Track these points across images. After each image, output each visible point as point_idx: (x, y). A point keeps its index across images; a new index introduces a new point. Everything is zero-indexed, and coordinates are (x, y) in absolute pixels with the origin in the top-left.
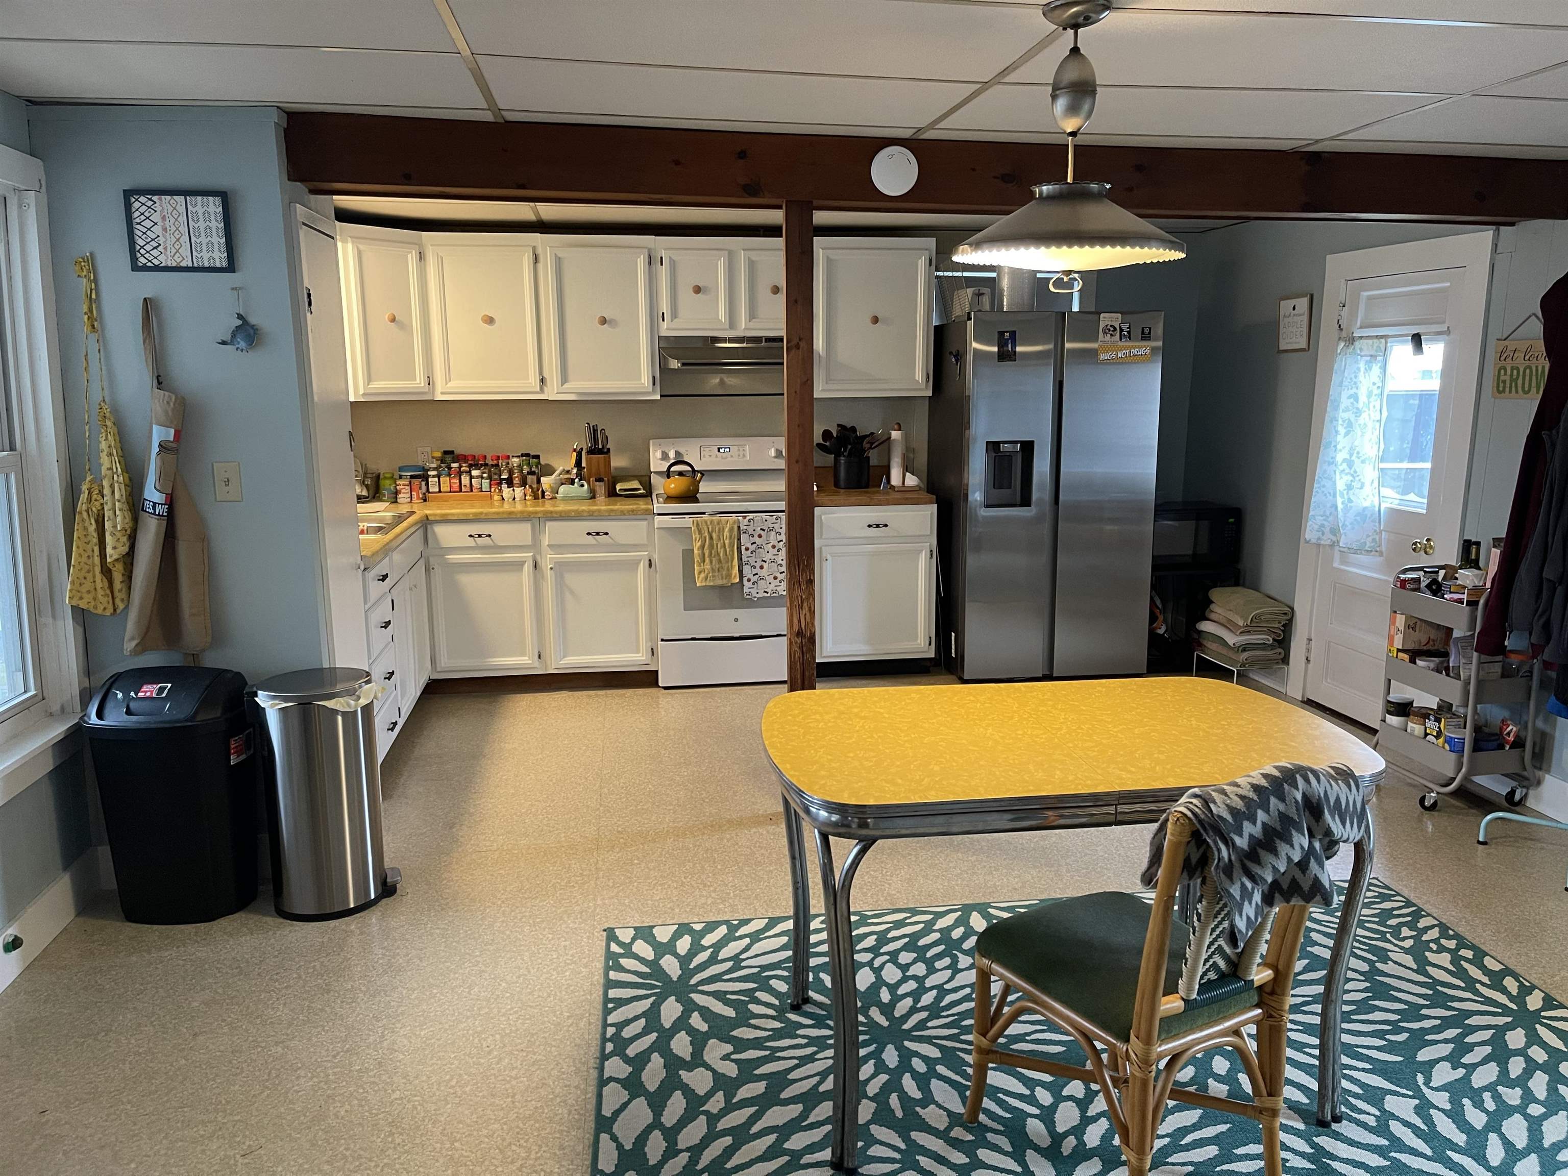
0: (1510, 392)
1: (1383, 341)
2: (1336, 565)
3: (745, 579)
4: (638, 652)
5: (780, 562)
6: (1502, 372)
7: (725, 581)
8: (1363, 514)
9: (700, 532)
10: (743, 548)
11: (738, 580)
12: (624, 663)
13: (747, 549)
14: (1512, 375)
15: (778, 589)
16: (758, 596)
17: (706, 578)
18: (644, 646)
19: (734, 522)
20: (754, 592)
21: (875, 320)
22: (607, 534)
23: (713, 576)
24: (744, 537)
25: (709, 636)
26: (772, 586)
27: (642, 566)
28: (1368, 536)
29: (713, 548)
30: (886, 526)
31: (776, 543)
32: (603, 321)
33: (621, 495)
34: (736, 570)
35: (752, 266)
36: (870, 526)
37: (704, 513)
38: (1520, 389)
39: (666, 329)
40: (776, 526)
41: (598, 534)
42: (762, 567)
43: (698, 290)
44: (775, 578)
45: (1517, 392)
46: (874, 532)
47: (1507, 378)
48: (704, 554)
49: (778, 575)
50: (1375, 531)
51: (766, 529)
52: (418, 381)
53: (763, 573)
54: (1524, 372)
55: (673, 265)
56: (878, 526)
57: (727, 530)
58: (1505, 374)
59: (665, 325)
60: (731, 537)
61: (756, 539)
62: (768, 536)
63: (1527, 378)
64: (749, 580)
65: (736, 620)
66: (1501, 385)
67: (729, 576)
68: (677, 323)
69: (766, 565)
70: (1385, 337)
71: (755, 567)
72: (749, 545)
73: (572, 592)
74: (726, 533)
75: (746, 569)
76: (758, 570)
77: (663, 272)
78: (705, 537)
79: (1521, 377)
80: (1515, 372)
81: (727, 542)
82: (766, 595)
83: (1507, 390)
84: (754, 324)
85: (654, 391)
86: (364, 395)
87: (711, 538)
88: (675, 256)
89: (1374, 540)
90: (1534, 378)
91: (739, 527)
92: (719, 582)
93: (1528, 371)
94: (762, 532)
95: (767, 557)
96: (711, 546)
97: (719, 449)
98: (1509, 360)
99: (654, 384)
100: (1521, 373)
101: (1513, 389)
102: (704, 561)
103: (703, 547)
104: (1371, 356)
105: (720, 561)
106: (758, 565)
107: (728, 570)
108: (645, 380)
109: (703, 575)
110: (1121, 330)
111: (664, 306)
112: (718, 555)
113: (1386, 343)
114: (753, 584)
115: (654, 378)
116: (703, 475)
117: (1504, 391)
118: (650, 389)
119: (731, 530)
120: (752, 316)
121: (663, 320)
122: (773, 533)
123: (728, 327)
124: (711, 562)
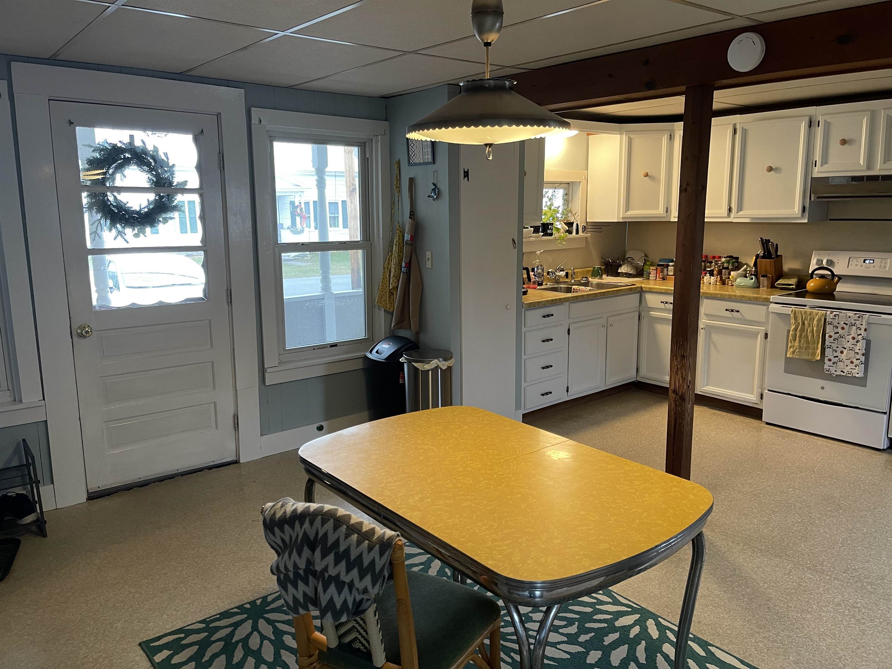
3: (826, 359)
4: (752, 393)
5: (857, 351)
7: (810, 357)
9: (796, 318)
11: (819, 358)
12: (743, 400)
13: (830, 337)
15: (853, 371)
16: (836, 373)
17: (794, 352)
18: (757, 391)
19: (822, 315)
20: (833, 370)
22: (738, 311)
23: (799, 352)
24: (829, 328)
25: (801, 395)
27: (760, 337)
29: (804, 332)
31: (856, 336)
32: (770, 169)
33: (777, 288)
34: (819, 351)
39: (818, 172)
40: (857, 322)
41: (732, 311)
42: (842, 352)
44: (852, 362)
49: (854, 360)
51: (849, 324)
52: (660, 211)
53: (843, 356)
55: (828, 125)
57: (816, 320)
59: (816, 169)
60: (818, 325)
61: (839, 330)
62: (850, 329)
64: (830, 360)
65: (823, 388)
67: (814, 354)
68: (825, 168)
69: (845, 351)
71: (836, 351)
72: (832, 334)
73: (715, 346)
74: (815, 322)
75: (828, 351)
76: (838, 354)
77: (819, 132)
78: (799, 323)
81: (815, 329)
82: (842, 374)
84: (887, 165)
85: (803, 216)
86: (623, 218)
87: (803, 324)
88: (829, 119)
91: (825, 319)
92: (806, 357)
94: (845, 326)
95: (848, 345)
96: (802, 330)
97: (865, 260)
99: (804, 211)
102: (795, 340)
103: (796, 330)
105: (808, 342)
106: (839, 350)
107: (813, 349)
108: (797, 209)
109: (792, 350)
111: (817, 156)
112: (807, 337)
114: (834, 363)
115: (804, 207)
116: (840, 278)
118: (800, 215)
119: (819, 320)
120: (886, 159)
121: (816, 166)
122: (854, 328)
123: (865, 168)
124: (800, 342)
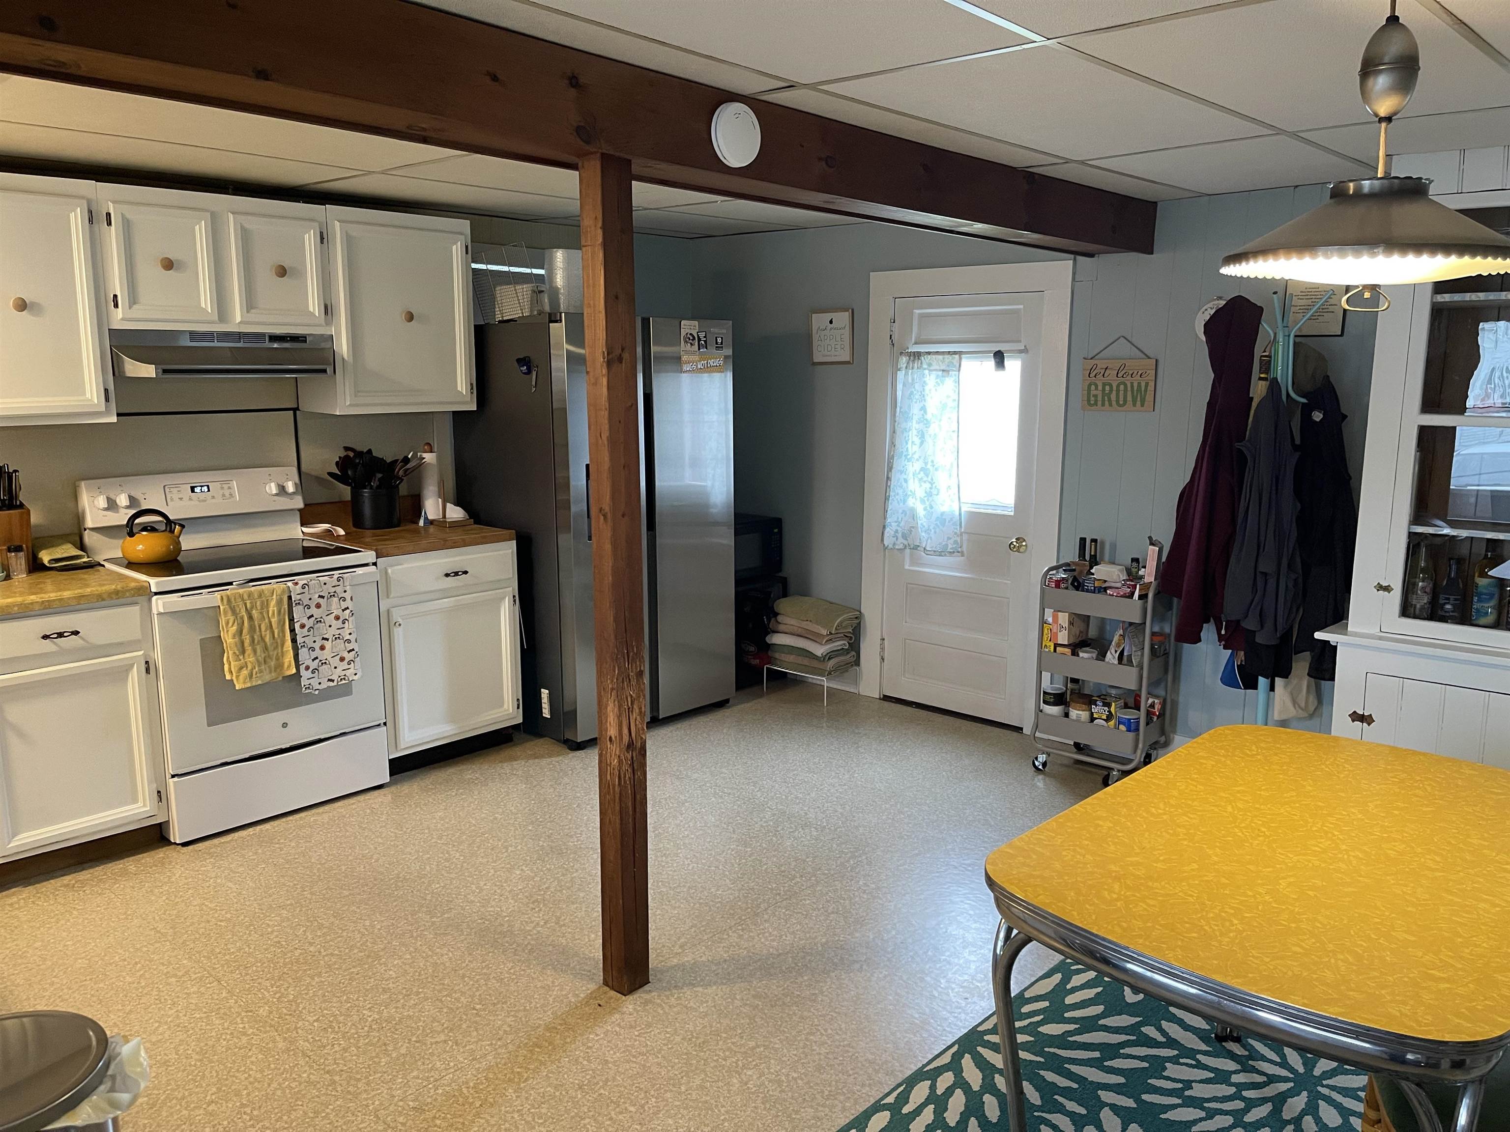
0: (1103, 405)
1: (957, 356)
2: (907, 567)
3: (302, 668)
4: (135, 800)
5: (348, 637)
6: (1093, 387)
7: (276, 675)
8: (942, 519)
9: (234, 612)
10: (297, 626)
11: (294, 671)
12: (117, 823)
13: (303, 626)
14: (1104, 389)
15: (348, 673)
16: (320, 687)
17: (251, 676)
18: (145, 790)
19: (281, 591)
20: (314, 683)
21: (410, 317)
22: (76, 633)
23: (259, 672)
24: (297, 612)
25: (247, 756)
26: (339, 670)
27: (135, 675)
28: (949, 538)
29: (255, 631)
30: (466, 572)
31: (340, 613)
32: (22, 305)
33: (49, 569)
34: (289, 658)
35: (245, 236)
36: (447, 575)
37: (231, 584)
38: (1114, 403)
39: (119, 319)
40: (339, 590)
41: (61, 635)
42: (322, 648)
43: (169, 265)
44: (342, 659)
45: (1111, 405)
46: (451, 581)
47: (1099, 393)
48: (242, 643)
49: (345, 654)
50: (956, 533)
51: (326, 595)
53: (326, 654)
54: (1118, 386)
55: (127, 226)
56: (456, 574)
57: (273, 603)
58: (1096, 389)
59: (119, 313)
60: (279, 612)
61: (314, 611)
62: (329, 605)
63: (1121, 393)
64: (307, 668)
65: (285, 725)
66: (1092, 398)
67: (280, 666)
68: (137, 312)
69: (328, 645)
70: (960, 353)
71: (313, 649)
72: (305, 620)
74: (272, 608)
75: (303, 654)
76: (318, 652)
77: (113, 236)
78: (242, 618)
79: (1114, 392)
80: (1107, 388)
81: (273, 621)
82: (331, 684)
83: (1100, 403)
84: (253, 316)
85: (107, 412)
87: (251, 618)
88: (132, 213)
89: (956, 542)
90: (1129, 394)
91: (290, 598)
92: (269, 678)
93: (1122, 387)
94: (321, 600)
95: (331, 633)
96: (252, 629)
97: (193, 489)
98: (1100, 376)
99: (107, 399)
100: (1115, 388)
101: (1107, 403)
102: (243, 652)
103: (240, 632)
104: (943, 371)
105: (266, 648)
106: (317, 646)
107: (277, 659)
108: (93, 394)
109: (245, 672)
110: (699, 340)
111: (117, 285)
112: (263, 639)
113: (960, 359)
114: (313, 672)
115: (106, 391)
116: (183, 526)
117: (1096, 404)
118: (103, 408)
119: (279, 602)
120: (250, 304)
121: (116, 306)
122: (335, 599)
123: (216, 318)
124: (255, 651)
